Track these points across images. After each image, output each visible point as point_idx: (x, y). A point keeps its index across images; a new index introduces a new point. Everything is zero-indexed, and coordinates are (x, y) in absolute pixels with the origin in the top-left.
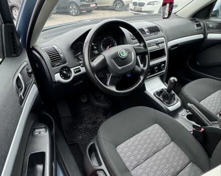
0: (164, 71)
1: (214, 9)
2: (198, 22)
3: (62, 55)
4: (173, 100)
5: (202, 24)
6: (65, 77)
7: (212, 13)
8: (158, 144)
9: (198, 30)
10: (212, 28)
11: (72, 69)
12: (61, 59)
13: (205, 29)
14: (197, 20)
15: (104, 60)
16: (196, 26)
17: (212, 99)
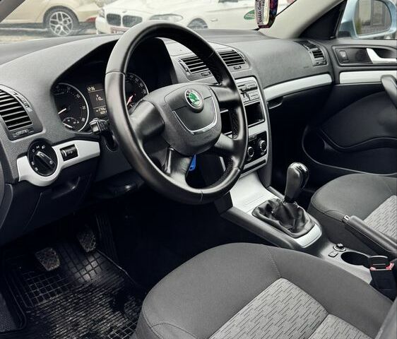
0: (265, 157)
1: (344, 20)
2: (314, 46)
3: (28, 110)
4: (301, 224)
5: (324, 51)
6: (43, 167)
7: (340, 29)
8: (300, 322)
9: (317, 64)
10: (347, 60)
11: (57, 149)
12: (28, 119)
13: (331, 63)
14: (312, 43)
15: (155, 114)
16: (312, 56)
17: (382, 216)
